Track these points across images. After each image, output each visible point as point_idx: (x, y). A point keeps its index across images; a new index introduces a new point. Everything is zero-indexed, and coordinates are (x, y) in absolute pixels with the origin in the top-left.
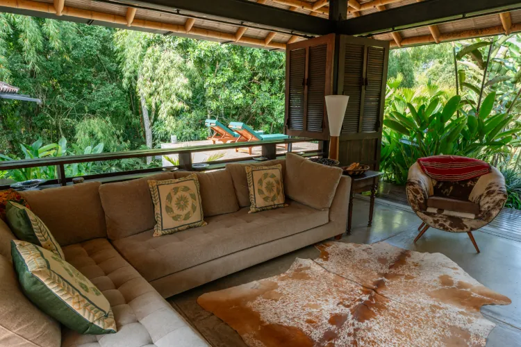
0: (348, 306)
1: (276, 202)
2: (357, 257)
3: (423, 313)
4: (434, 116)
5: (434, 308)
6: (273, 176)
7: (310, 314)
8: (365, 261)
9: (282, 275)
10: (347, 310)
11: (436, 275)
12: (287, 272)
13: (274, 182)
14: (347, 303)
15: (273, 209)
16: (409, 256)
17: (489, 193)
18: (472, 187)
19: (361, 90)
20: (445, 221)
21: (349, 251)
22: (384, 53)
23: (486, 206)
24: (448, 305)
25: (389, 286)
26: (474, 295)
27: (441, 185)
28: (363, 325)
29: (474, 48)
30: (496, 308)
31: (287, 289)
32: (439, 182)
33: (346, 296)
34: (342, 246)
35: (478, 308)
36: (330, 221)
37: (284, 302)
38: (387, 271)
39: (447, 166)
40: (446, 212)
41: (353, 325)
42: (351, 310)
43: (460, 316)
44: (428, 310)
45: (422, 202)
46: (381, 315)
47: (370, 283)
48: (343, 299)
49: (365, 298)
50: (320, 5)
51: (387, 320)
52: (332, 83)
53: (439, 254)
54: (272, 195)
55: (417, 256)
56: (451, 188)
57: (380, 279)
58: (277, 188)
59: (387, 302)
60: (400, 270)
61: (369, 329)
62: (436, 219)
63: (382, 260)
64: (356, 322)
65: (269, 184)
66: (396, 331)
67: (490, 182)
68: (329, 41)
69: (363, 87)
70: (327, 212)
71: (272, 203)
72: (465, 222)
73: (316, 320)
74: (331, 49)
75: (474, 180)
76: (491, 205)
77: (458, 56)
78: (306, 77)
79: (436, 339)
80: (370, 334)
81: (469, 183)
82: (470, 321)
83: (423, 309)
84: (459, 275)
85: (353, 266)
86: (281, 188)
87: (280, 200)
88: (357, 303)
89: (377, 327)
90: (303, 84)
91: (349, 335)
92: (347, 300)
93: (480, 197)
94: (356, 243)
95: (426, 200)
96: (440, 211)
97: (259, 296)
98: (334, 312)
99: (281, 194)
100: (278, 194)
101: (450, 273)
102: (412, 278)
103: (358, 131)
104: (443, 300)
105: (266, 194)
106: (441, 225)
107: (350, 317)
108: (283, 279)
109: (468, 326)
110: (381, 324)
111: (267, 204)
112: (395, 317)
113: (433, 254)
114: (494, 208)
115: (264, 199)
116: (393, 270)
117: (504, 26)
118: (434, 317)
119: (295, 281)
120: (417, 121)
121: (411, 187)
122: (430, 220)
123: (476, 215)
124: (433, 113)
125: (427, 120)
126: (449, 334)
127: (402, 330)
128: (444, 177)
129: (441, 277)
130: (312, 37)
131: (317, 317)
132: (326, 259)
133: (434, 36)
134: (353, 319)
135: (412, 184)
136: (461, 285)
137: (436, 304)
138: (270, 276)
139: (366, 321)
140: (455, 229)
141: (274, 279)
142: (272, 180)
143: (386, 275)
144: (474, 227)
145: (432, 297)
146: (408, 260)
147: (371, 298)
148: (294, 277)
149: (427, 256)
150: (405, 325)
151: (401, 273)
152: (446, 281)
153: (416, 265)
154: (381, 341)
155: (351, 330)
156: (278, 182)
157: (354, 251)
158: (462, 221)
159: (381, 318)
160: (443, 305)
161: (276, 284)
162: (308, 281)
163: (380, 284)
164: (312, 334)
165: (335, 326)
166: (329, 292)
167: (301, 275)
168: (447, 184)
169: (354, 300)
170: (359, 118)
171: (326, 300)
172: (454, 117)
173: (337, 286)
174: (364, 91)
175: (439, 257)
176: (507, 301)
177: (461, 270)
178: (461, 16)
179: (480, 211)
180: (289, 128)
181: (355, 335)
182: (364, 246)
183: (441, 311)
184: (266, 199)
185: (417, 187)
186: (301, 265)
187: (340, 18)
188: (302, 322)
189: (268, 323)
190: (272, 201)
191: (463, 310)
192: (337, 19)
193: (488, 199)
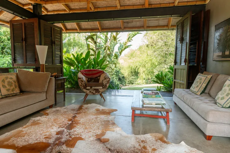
0: (63, 127)
1: (15, 92)
2: (62, 111)
3: (93, 120)
4: (82, 59)
5: (96, 118)
6: (11, 78)
7: (45, 135)
8: (66, 112)
9: (24, 126)
10: (63, 128)
11: (94, 109)
12: (27, 124)
13: (12, 81)
14: (62, 126)
15: (13, 96)
16: (83, 106)
17: (105, 79)
18: (99, 79)
19: (52, 46)
20: (93, 91)
21: (58, 110)
22: (60, 32)
23: (105, 83)
24: (101, 116)
25: (79, 116)
26: (107, 111)
27: (89, 80)
28: (72, 131)
29: (92, 36)
30: (114, 113)
31: (29, 130)
32: (89, 79)
33: (61, 124)
34: (54, 109)
35: (110, 114)
36: (46, 98)
37: (29, 136)
38: (76, 112)
39: (90, 73)
40: (93, 88)
41: (68, 132)
42: (65, 128)
43: (105, 118)
44: (95, 119)
45: (84, 85)
46: (78, 125)
47: (70, 118)
48: (60, 126)
49: (70, 122)
50: (27, 6)
51: (81, 126)
52: (38, 40)
53: (93, 104)
54: (12, 88)
55: (85, 106)
56: (93, 80)
57: (74, 115)
58: (15, 85)
59: (79, 121)
60: (81, 111)
61: (75, 131)
62: (90, 91)
63: (73, 110)
64: (69, 131)
65: (9, 82)
66: (86, 128)
67: (105, 75)
68: (35, 21)
69: (53, 45)
70: (45, 94)
71: (12, 93)
72: (100, 90)
73: (50, 136)
74: (36, 25)
75: (100, 76)
76: (106, 82)
77: (87, 39)
78: (24, 37)
79: (100, 125)
80: (76, 132)
81: (98, 78)
82: (108, 118)
83: (93, 119)
84: (101, 108)
85: (61, 115)
86: (17, 85)
87: (17, 91)
88: (67, 125)
89: (78, 129)
90: (22, 40)
91: (67, 135)
92: (62, 125)
93: (103, 81)
94: (60, 107)
95: (86, 84)
96: (91, 87)
97: (12, 138)
98: (57, 131)
99: (17, 87)
100: (16, 88)
101: (98, 108)
102: (86, 112)
103: (53, 64)
104: (99, 115)
105: (8, 87)
106: (92, 93)
107: (65, 130)
108: (25, 128)
109: (108, 119)
110: (79, 128)
111: (9, 93)
112: (84, 124)
113: (91, 104)
114: (107, 84)
115: (7, 90)
116: (78, 112)
117: (100, 29)
118: (97, 120)
119: (33, 126)
120: (76, 61)
121: (80, 80)
122: (88, 92)
123: (102, 87)
124: (82, 58)
125: (80, 60)
126: (103, 123)
127: (88, 127)
128: (90, 77)
129: (96, 110)
130: (25, 19)
131: (50, 135)
132: (48, 115)
133: (78, 30)
134: (67, 130)
135: (80, 78)
136: (103, 110)
137: (97, 116)
138: (17, 129)
139: (73, 129)
140: (97, 94)
141: (20, 129)
142: (11, 80)
143: (76, 114)
144: (102, 91)
145: (94, 115)
146: (83, 108)
147: (72, 122)
148: (31, 125)
149: (89, 105)
150: (88, 125)
151: (82, 112)
152: (98, 110)
153: (86, 108)
154: (81, 133)
155: (68, 133)
156: (15, 82)
157: (60, 110)
158: (98, 90)
159: (78, 126)
160: (99, 116)
161: (22, 130)
162: (40, 125)
163: (75, 117)
164: (49, 141)
165: (59, 135)
166: (53, 125)
167: (36, 123)
168: (91, 79)
169: (66, 124)
170: (53, 58)
171: (52, 128)
172: (88, 60)
173: (56, 122)
174: (53, 47)
175: (94, 104)
176: (116, 110)
177: (101, 106)
178: (87, 20)
179: (104, 85)
180: (15, 63)
181: (69, 134)
182: (64, 107)
183: (99, 118)
184: (8, 90)
185: (82, 79)
186: (35, 120)
187: (39, 14)
188: (42, 139)
189: (21, 146)
190: (12, 91)
191: (106, 116)
192: (38, 14)
193: (105, 81)
